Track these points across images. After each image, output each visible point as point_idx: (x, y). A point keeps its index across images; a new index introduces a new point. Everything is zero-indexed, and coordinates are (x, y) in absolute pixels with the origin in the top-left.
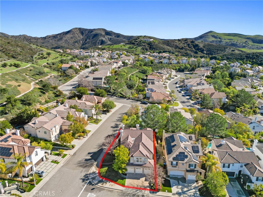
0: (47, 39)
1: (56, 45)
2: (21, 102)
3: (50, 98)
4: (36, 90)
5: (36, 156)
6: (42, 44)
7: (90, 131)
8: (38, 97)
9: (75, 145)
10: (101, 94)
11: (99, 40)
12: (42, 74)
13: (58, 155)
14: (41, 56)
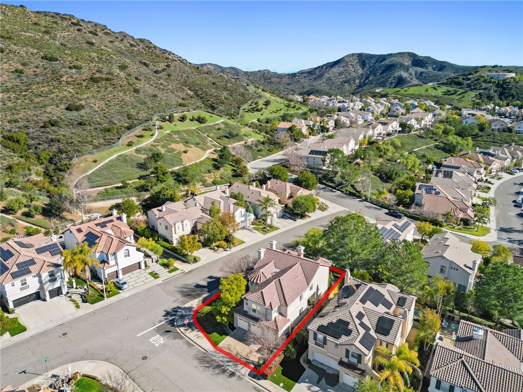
0: (297, 78)
1: (309, 88)
2: (175, 178)
3: (223, 178)
4: (208, 162)
5: (125, 256)
6: (287, 86)
7: (244, 242)
8: (204, 173)
9: (199, 259)
10: (304, 181)
11: (394, 77)
12: (233, 136)
13: (166, 266)
14: (254, 106)
